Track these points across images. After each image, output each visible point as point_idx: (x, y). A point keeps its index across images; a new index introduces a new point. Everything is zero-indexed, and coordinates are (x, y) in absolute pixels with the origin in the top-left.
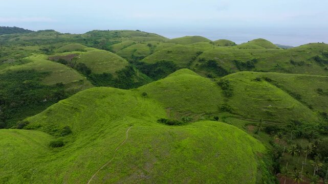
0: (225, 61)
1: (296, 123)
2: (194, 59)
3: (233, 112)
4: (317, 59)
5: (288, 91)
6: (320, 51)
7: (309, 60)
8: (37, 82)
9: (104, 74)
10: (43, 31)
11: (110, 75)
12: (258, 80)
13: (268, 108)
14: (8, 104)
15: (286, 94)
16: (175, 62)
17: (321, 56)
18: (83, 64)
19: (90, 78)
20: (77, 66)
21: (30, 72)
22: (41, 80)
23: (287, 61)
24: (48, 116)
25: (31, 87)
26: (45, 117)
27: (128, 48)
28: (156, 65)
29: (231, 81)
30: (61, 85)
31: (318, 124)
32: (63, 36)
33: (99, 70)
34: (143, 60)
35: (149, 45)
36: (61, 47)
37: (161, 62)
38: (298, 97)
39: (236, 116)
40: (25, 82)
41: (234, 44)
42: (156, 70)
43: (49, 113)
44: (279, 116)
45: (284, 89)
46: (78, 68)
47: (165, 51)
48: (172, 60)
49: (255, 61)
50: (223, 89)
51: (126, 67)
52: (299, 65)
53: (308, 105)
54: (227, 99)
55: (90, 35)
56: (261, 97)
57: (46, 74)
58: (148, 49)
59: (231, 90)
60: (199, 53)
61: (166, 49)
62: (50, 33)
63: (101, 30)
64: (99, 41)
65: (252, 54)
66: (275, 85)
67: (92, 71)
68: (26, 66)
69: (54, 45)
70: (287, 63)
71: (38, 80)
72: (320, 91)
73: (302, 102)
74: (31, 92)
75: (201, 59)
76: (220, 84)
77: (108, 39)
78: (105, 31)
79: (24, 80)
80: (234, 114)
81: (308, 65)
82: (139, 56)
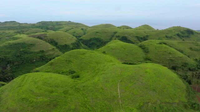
0: (131, 37)
1: (186, 64)
2: (113, 36)
3: (152, 60)
4: (178, 35)
5: (176, 49)
6: (179, 31)
7: (175, 35)
8: (28, 50)
9: (65, 45)
10: (8, 22)
11: (69, 45)
12: (160, 43)
13: (170, 57)
14: (13, 63)
15: (176, 51)
16: (102, 38)
17: (180, 33)
18: (52, 39)
19: (58, 47)
20: (49, 41)
21: (23, 44)
22: (30, 49)
23: (164, 36)
24: (51, 66)
25: (26, 53)
26: (50, 67)
27: (70, 31)
28: (90, 40)
29: (146, 45)
30: (43, 51)
31: (195, 64)
32: (23, 25)
33: (61, 43)
34: (81, 38)
35: (82, 29)
36: (28, 31)
37: (93, 38)
38: (182, 52)
39: (153, 62)
40: (21, 50)
41: (131, 28)
42: (90, 43)
43: (51, 64)
44: (176, 61)
45: (174, 48)
46: (50, 42)
47: (95, 32)
48: (99, 37)
49: (147, 36)
50: (143, 49)
51: (76, 41)
52: (170, 38)
53: (187, 56)
54: (146, 54)
55: (41, 24)
56: (165, 52)
57: (32, 45)
58: (82, 31)
59: (147, 49)
60: (115, 33)
61: (95, 31)
62: (14, 23)
63: (47, 21)
64: (49, 27)
65: (145, 32)
66: (169, 46)
67: (58, 44)
68: (19, 41)
69: (23, 30)
70: (164, 37)
71: (28, 48)
72: (191, 48)
73: (184, 54)
74: (26, 56)
75: (117, 36)
76: (141, 46)
77: (54, 26)
78: (49, 22)
79: (20, 49)
80: (153, 61)
81: (174, 38)
82: (78, 35)
